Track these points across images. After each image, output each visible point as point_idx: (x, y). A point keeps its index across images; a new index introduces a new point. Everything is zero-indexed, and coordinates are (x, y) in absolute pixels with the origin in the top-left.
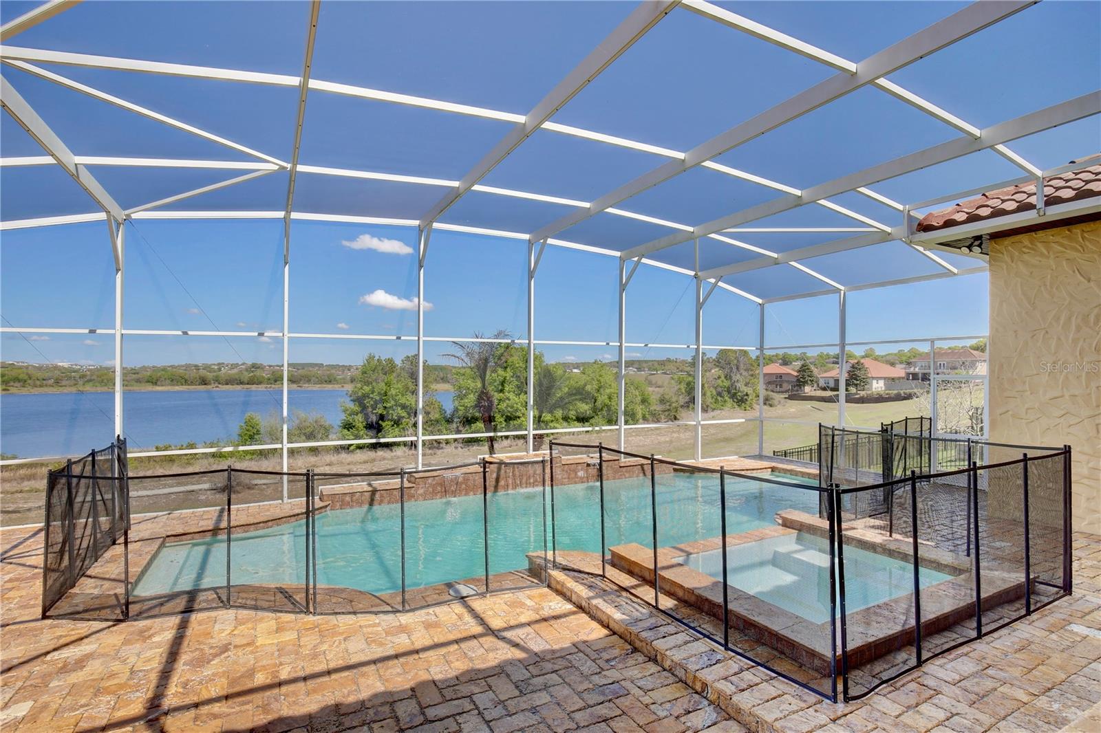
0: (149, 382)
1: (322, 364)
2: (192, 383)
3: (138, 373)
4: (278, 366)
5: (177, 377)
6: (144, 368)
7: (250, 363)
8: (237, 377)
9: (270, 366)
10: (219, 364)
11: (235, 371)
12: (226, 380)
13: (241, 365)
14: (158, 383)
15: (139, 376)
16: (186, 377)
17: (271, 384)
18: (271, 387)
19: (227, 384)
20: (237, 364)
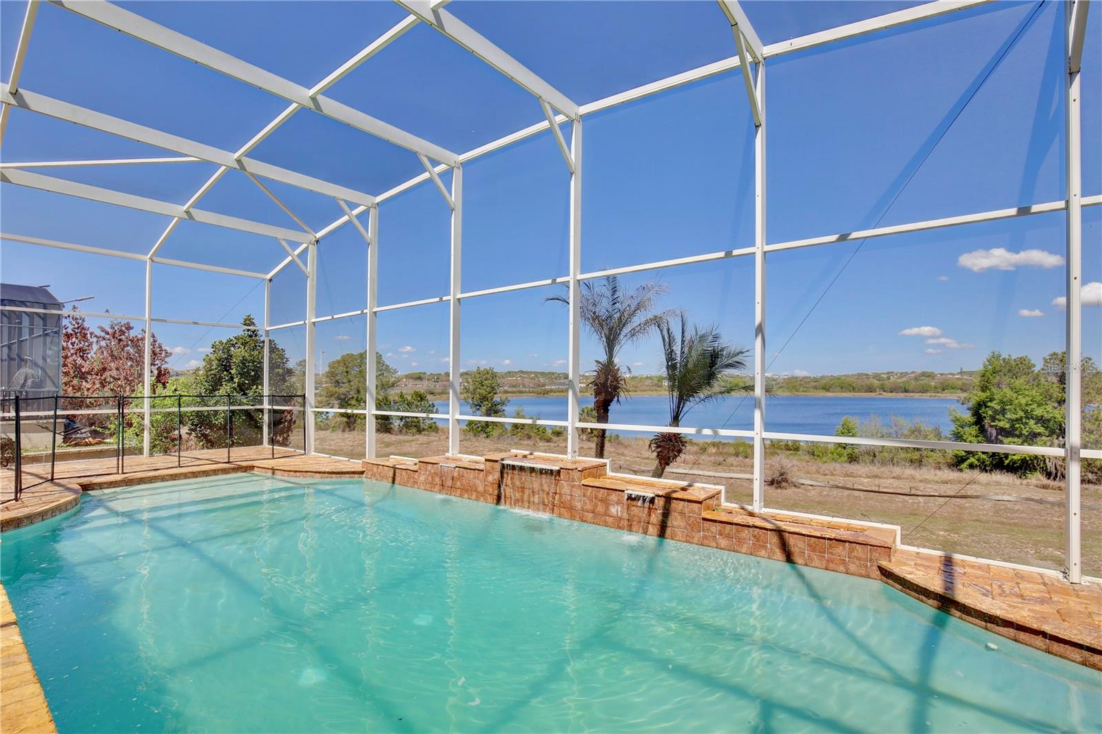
0: (824, 389)
2: (859, 391)
3: (817, 381)
4: (951, 374)
5: (845, 385)
6: (823, 377)
7: (919, 371)
8: (901, 385)
9: (942, 374)
10: (888, 373)
11: (903, 379)
12: (891, 388)
13: (911, 373)
14: (831, 390)
15: (817, 384)
16: (854, 385)
17: (938, 392)
18: (936, 396)
19: (892, 392)
20: (907, 372)
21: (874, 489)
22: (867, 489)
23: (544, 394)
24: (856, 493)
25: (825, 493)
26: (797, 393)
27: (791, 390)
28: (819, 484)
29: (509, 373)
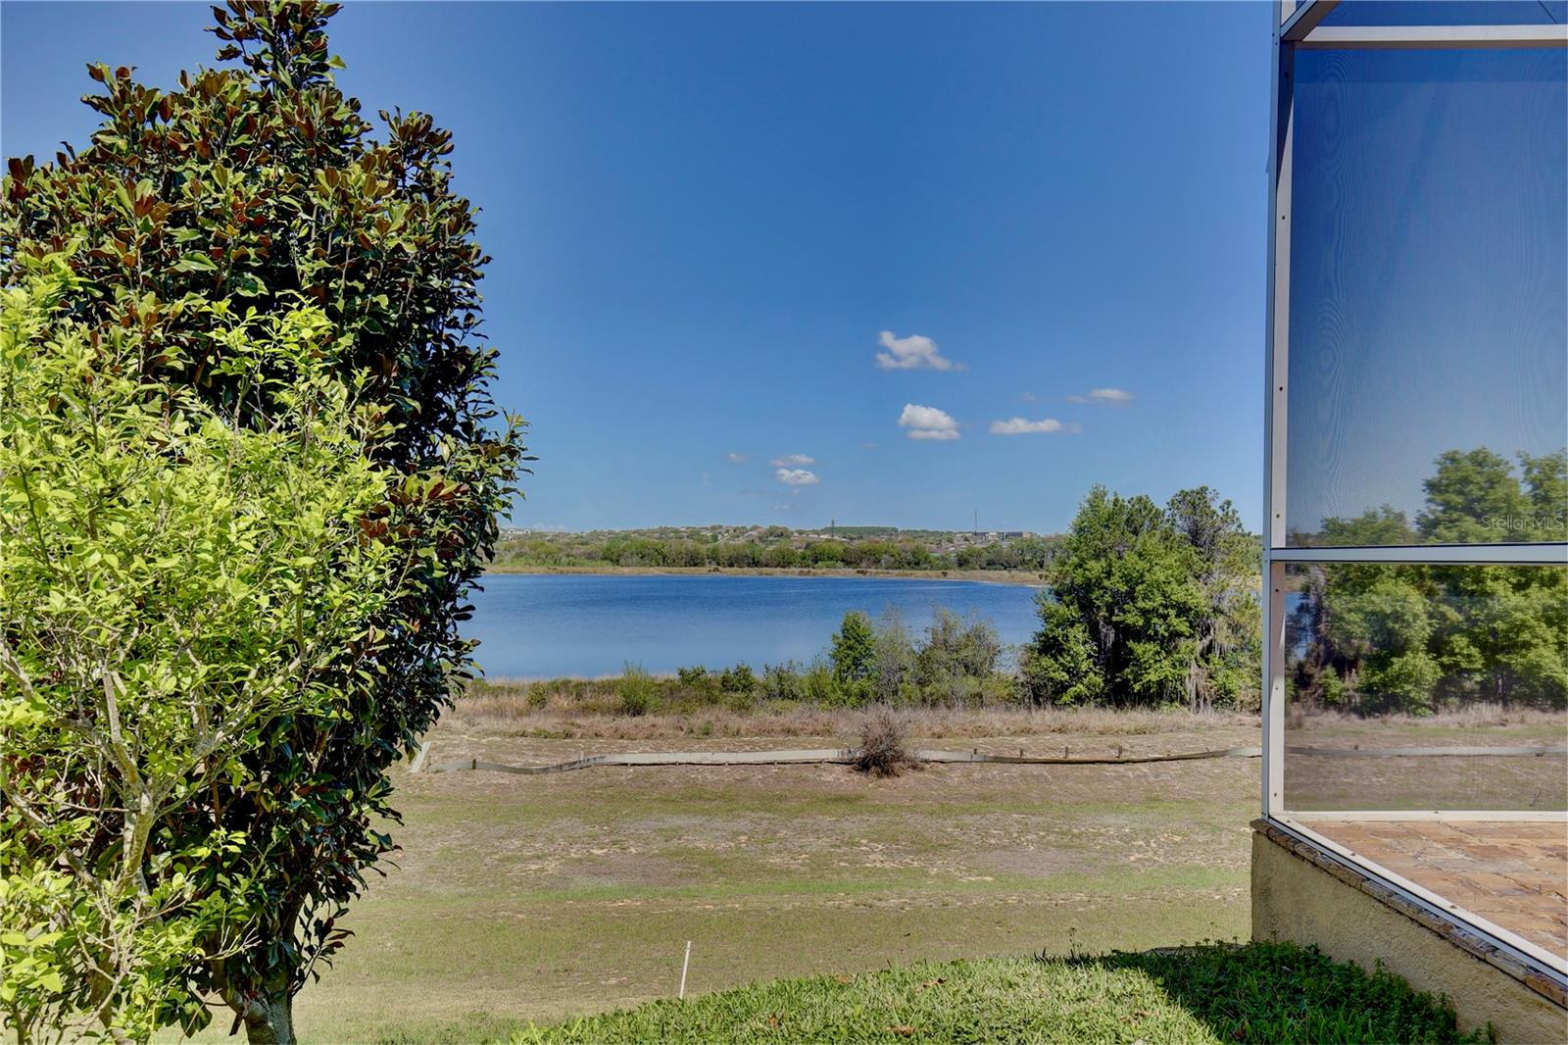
0: (607, 559)
1: (895, 530)
2: (674, 563)
3: (586, 544)
4: (814, 532)
5: (645, 551)
6: (596, 535)
7: (765, 526)
9: (801, 533)
10: (713, 528)
11: (741, 541)
12: (729, 558)
13: (751, 530)
14: (622, 561)
16: (665, 551)
18: (808, 572)
19: (732, 565)
20: (743, 528)
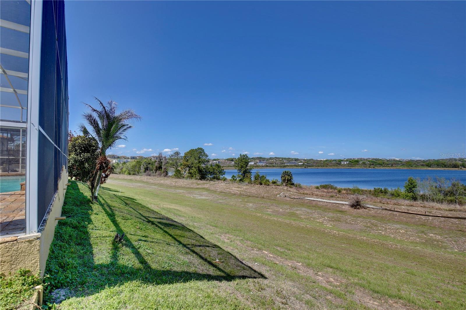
0: (427, 166)
2: (448, 167)
5: (440, 164)
14: (431, 166)
15: (424, 163)
16: (445, 164)
21: (406, 211)
22: (402, 211)
23: (283, 167)
24: (395, 213)
25: (378, 212)
26: (411, 168)
27: (408, 166)
28: (376, 207)
29: (271, 158)
